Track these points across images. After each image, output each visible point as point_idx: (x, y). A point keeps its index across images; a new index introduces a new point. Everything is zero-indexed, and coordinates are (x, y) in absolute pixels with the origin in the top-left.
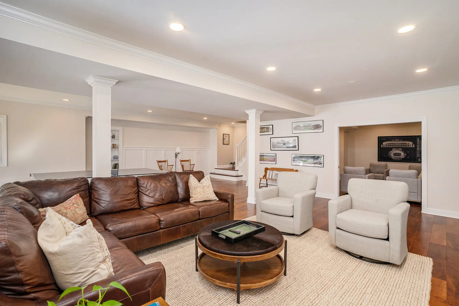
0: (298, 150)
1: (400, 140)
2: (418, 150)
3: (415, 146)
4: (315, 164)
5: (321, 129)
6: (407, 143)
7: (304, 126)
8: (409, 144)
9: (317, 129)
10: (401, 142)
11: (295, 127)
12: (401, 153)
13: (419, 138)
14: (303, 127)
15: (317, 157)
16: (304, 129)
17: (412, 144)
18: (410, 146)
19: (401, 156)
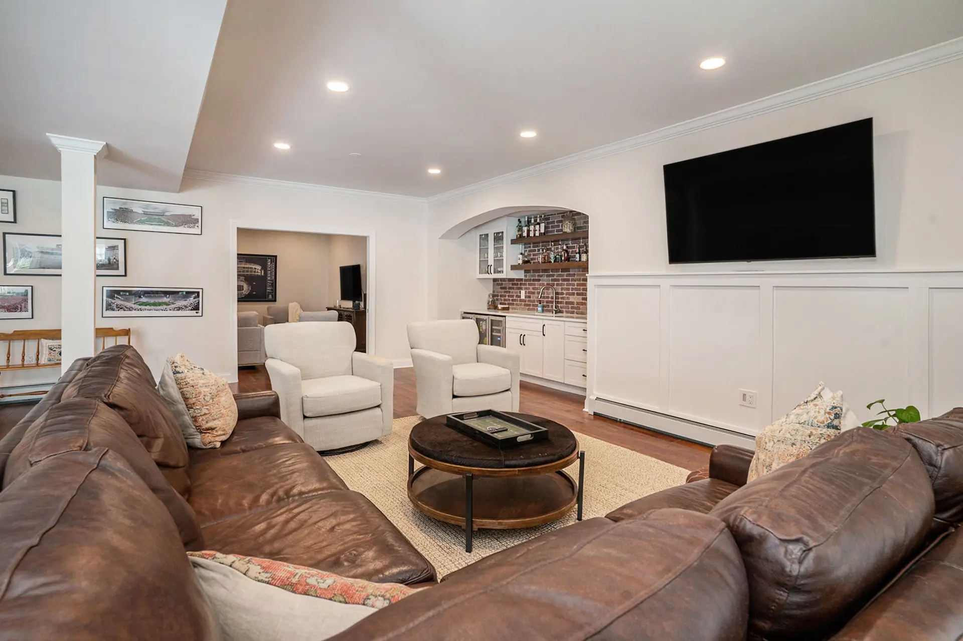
0: (125, 275)
1: (242, 262)
2: (269, 280)
3: (264, 273)
4: (179, 310)
5: (196, 227)
6: (252, 268)
7: (145, 214)
8: (256, 269)
9: (186, 226)
10: (243, 266)
11: (112, 211)
12: (243, 286)
13: (270, 260)
14: (142, 214)
15: (184, 293)
16: (146, 220)
17: (260, 269)
18: (257, 272)
19: (243, 290)
